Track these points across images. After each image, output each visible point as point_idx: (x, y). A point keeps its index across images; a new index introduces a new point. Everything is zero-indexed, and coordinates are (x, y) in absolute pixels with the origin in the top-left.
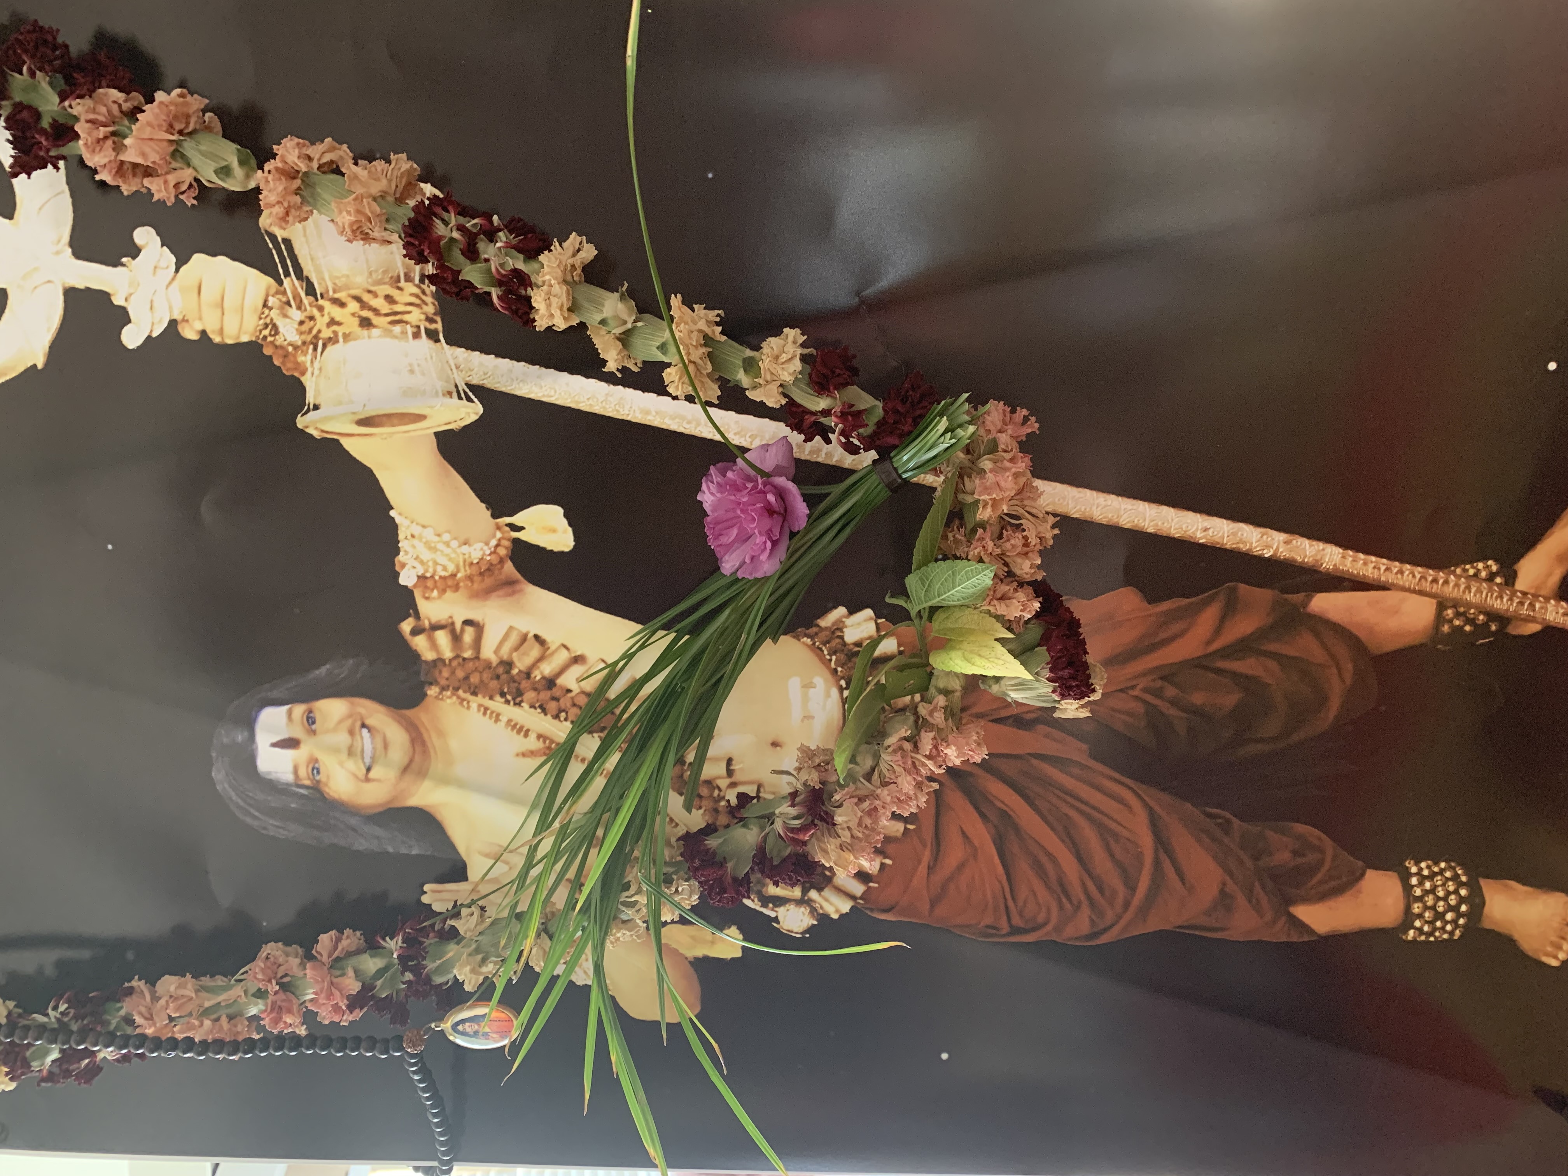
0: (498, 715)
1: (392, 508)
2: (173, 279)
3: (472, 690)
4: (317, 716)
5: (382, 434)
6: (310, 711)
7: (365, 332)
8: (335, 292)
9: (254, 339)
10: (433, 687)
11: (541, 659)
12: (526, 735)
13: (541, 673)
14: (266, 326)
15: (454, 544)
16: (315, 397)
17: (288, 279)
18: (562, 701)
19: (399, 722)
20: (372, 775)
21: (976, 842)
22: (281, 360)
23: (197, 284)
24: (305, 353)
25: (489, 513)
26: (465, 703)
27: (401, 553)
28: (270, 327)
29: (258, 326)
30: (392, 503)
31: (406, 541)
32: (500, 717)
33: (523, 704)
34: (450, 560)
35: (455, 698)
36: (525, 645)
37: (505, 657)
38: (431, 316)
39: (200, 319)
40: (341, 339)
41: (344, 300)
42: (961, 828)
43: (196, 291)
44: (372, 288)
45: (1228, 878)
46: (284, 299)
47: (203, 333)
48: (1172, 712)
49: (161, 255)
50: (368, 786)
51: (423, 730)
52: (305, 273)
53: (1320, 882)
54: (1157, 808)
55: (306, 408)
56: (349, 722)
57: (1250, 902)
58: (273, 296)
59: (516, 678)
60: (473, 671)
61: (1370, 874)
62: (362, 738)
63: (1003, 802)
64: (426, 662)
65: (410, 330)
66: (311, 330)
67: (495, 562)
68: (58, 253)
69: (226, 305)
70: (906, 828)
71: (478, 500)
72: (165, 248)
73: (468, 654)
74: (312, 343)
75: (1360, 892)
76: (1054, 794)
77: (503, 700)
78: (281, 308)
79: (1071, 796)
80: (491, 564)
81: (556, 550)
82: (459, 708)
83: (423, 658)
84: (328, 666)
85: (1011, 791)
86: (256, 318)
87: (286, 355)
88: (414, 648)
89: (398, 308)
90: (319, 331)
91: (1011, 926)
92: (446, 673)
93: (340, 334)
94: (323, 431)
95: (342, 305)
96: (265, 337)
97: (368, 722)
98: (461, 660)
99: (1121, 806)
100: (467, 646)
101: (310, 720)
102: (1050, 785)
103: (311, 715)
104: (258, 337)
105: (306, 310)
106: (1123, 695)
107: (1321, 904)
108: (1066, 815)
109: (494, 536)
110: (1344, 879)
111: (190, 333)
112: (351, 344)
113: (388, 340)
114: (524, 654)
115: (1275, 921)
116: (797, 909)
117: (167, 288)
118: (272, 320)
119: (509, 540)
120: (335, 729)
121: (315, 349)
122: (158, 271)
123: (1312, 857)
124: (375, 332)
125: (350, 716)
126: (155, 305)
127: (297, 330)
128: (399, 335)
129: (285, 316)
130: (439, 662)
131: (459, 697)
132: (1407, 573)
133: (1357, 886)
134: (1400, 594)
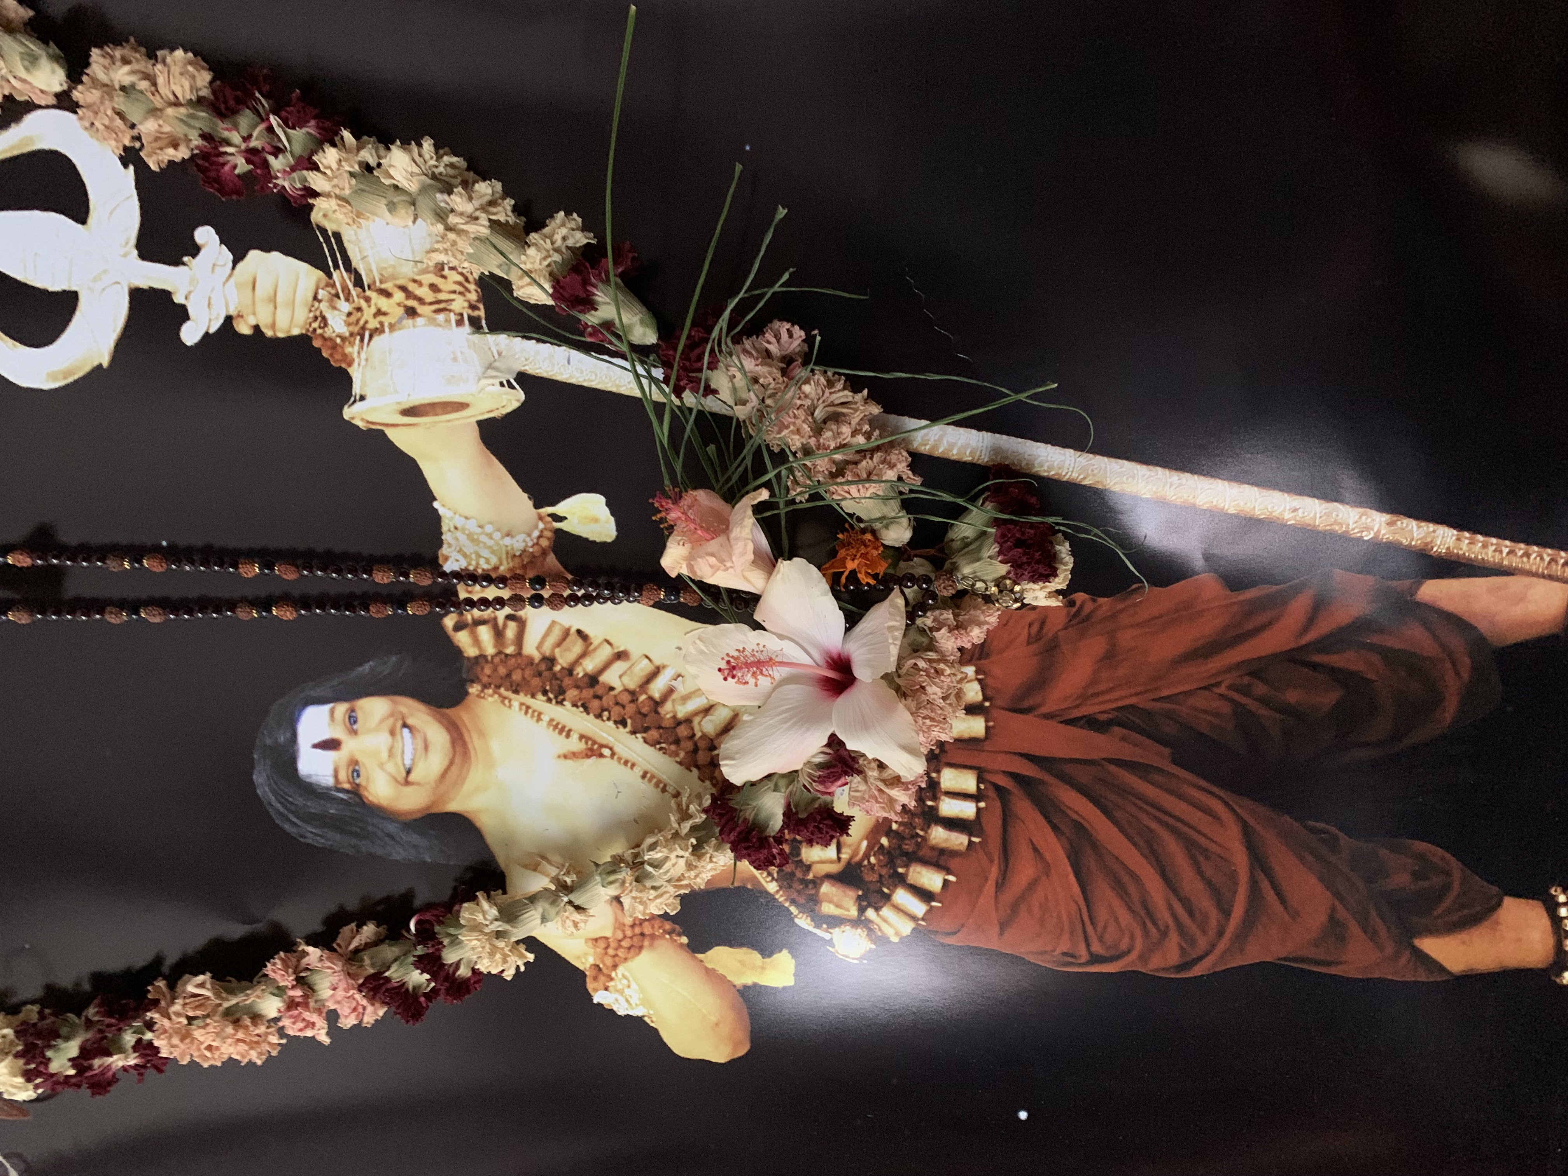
0: (540, 714)
1: (435, 499)
2: (230, 276)
3: (514, 688)
4: (360, 715)
5: (426, 424)
6: (353, 710)
7: (410, 321)
8: (381, 282)
9: (304, 332)
10: (475, 685)
11: (584, 655)
12: (568, 736)
13: (584, 670)
14: (316, 318)
15: (497, 535)
16: (361, 388)
17: (338, 271)
18: (604, 699)
19: (441, 722)
20: (412, 777)
21: (1048, 856)
22: (329, 352)
23: (251, 279)
24: (352, 344)
25: (530, 503)
26: (506, 702)
27: (445, 546)
28: (319, 319)
29: (308, 318)
30: (435, 494)
31: (449, 534)
32: (542, 717)
33: (565, 703)
34: (493, 552)
35: (496, 696)
36: (568, 640)
37: (548, 654)
38: (474, 303)
39: (254, 314)
40: (387, 329)
41: (390, 290)
42: (1031, 841)
43: (251, 287)
44: (417, 278)
45: (1337, 903)
46: (333, 292)
47: (257, 328)
48: (1263, 711)
49: (220, 253)
50: (408, 789)
51: (464, 731)
52: (354, 264)
53: (1449, 911)
54: (1252, 822)
55: (352, 399)
56: (391, 720)
57: (1365, 932)
58: (323, 289)
59: (559, 675)
60: (515, 669)
61: (1508, 901)
62: (402, 738)
63: (1076, 813)
64: (468, 658)
65: (453, 318)
66: (358, 321)
67: (537, 554)
68: (125, 255)
69: (279, 299)
70: (970, 842)
71: (521, 490)
72: (223, 246)
73: (510, 650)
74: (359, 334)
75: (1497, 923)
76: (1135, 804)
77: (545, 698)
78: (331, 301)
79: (1152, 805)
80: (534, 557)
81: (598, 540)
82: (502, 706)
83: (466, 655)
84: (371, 663)
85: (1084, 800)
86: (306, 310)
87: (334, 347)
88: (456, 642)
89: (442, 296)
90: (366, 322)
91: (1091, 954)
92: (487, 671)
93: (386, 324)
94: (368, 422)
95: (387, 294)
96: (315, 330)
97: (410, 721)
98: (503, 656)
99: (1210, 818)
100: (510, 642)
101: (352, 719)
102: (1130, 793)
103: (353, 714)
104: (308, 330)
105: (354, 301)
106: (1207, 692)
107: (1451, 937)
108: (1148, 828)
109: (536, 527)
110: (1478, 908)
111: (244, 329)
112: (396, 334)
113: (432, 329)
114: (565, 650)
115: (1397, 956)
116: (854, 930)
117: (224, 285)
118: (321, 312)
119: (551, 531)
120: (376, 729)
121: (362, 340)
122: (217, 268)
123: (1437, 881)
124: (420, 321)
125: (392, 715)
126: (212, 302)
127: (345, 321)
128: (443, 324)
129: (335, 308)
130: (481, 658)
131: (500, 695)
132: (1534, 556)
133: (1495, 917)
134: (1527, 580)
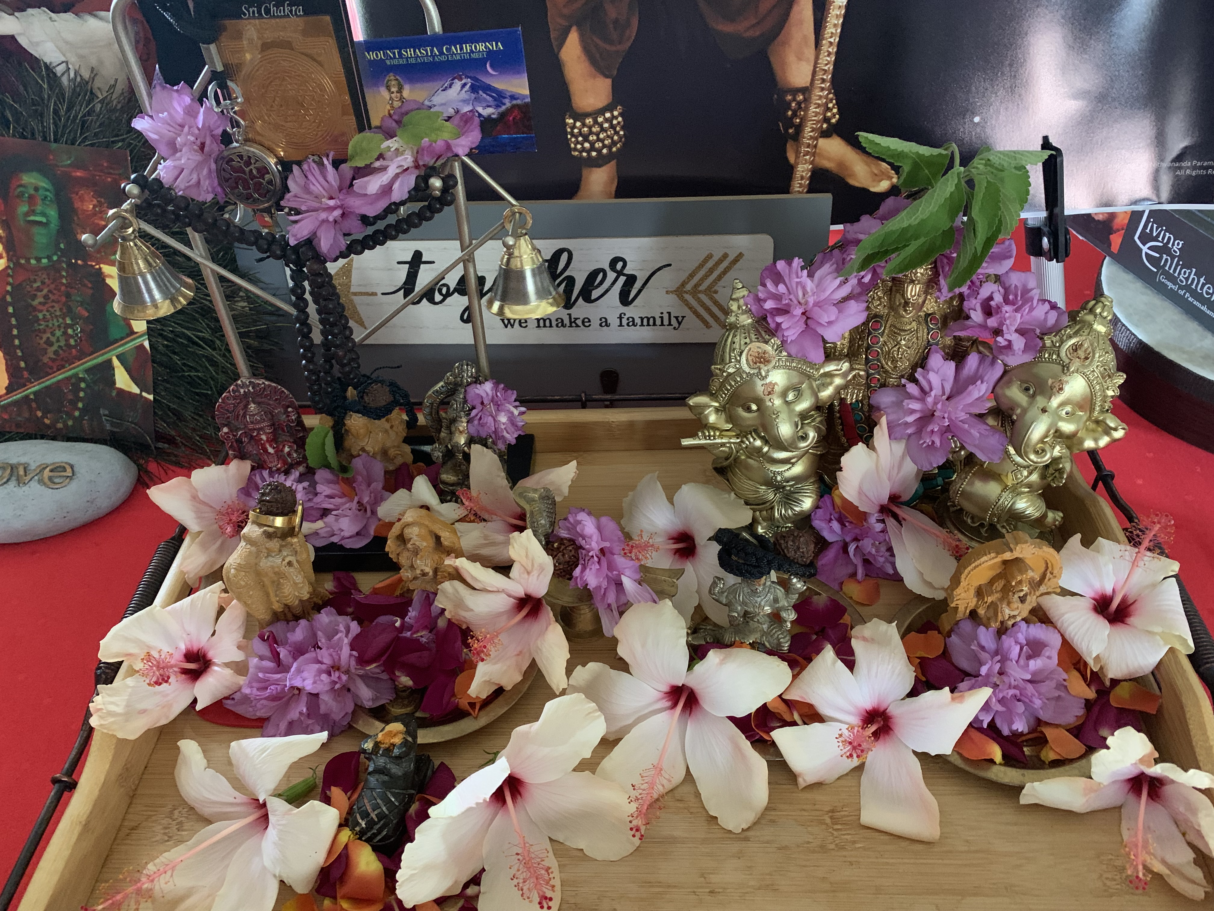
53: (597, 45)
61: (609, 82)
75: (594, 77)
107: (581, 50)
110: (602, 63)
115: (563, 16)
123: (614, 35)
132: (829, 59)
133: (598, 75)
134: (812, 58)
